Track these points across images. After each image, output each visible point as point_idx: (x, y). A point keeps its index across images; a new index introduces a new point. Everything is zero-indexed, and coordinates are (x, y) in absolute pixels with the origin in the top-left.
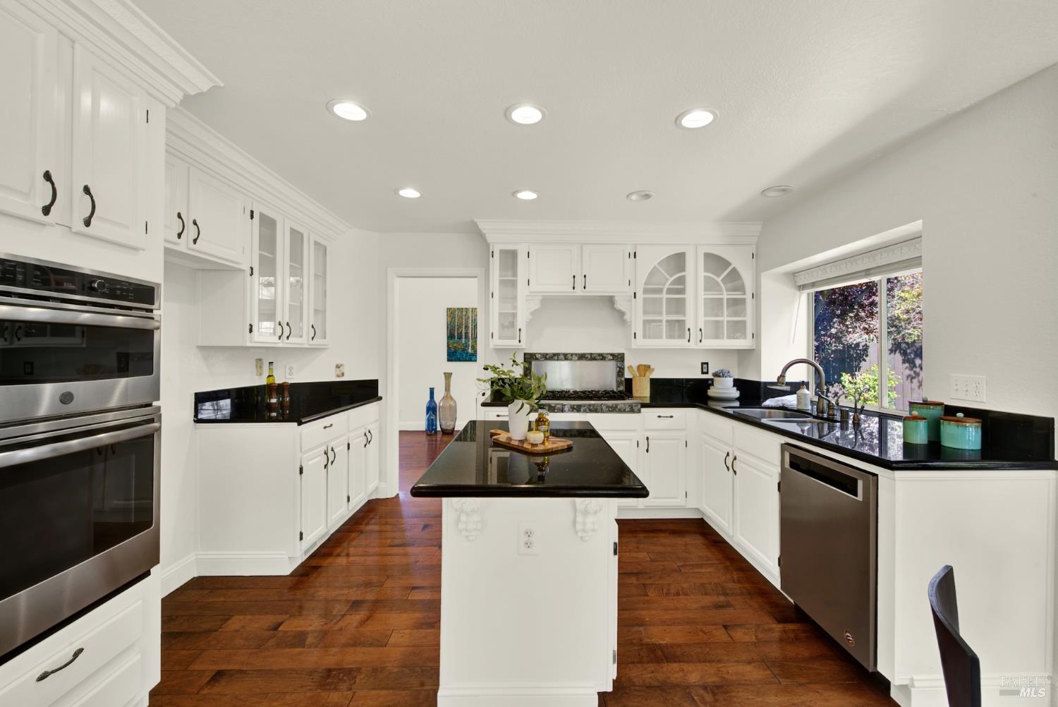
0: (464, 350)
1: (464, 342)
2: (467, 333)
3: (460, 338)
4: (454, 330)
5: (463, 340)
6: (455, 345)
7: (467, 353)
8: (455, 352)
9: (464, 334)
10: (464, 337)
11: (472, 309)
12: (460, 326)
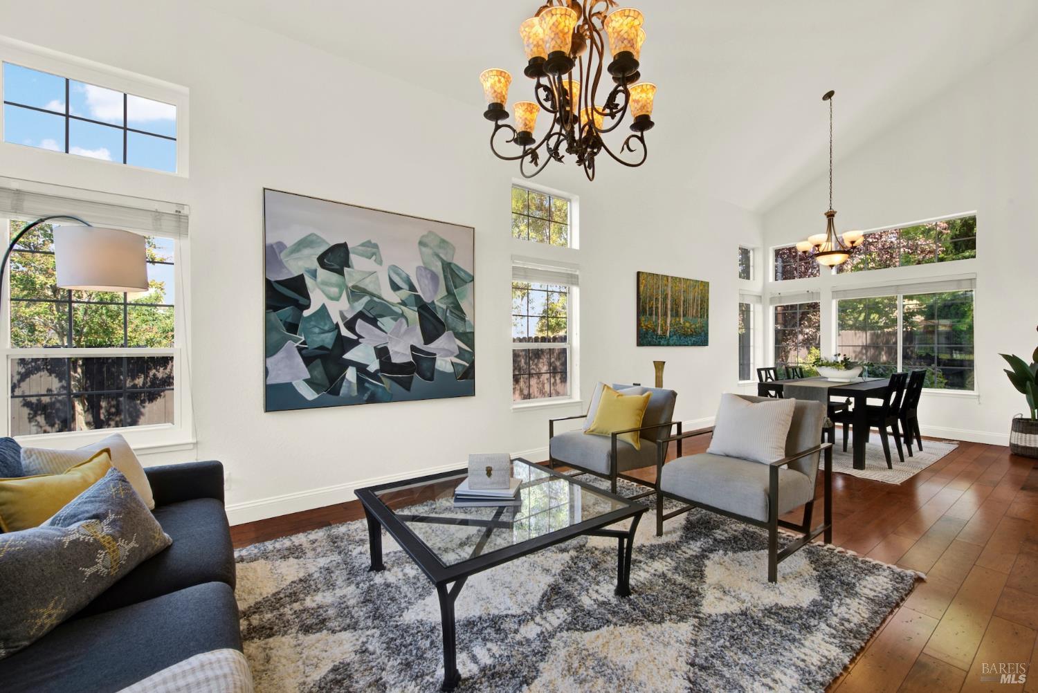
0: (654, 331)
1: (654, 320)
2: (657, 308)
3: (651, 314)
4: (646, 304)
5: (654, 316)
6: (646, 324)
7: (657, 335)
8: (647, 333)
9: (654, 309)
10: (654, 313)
11: (662, 276)
12: (651, 300)
